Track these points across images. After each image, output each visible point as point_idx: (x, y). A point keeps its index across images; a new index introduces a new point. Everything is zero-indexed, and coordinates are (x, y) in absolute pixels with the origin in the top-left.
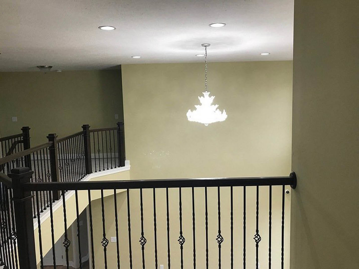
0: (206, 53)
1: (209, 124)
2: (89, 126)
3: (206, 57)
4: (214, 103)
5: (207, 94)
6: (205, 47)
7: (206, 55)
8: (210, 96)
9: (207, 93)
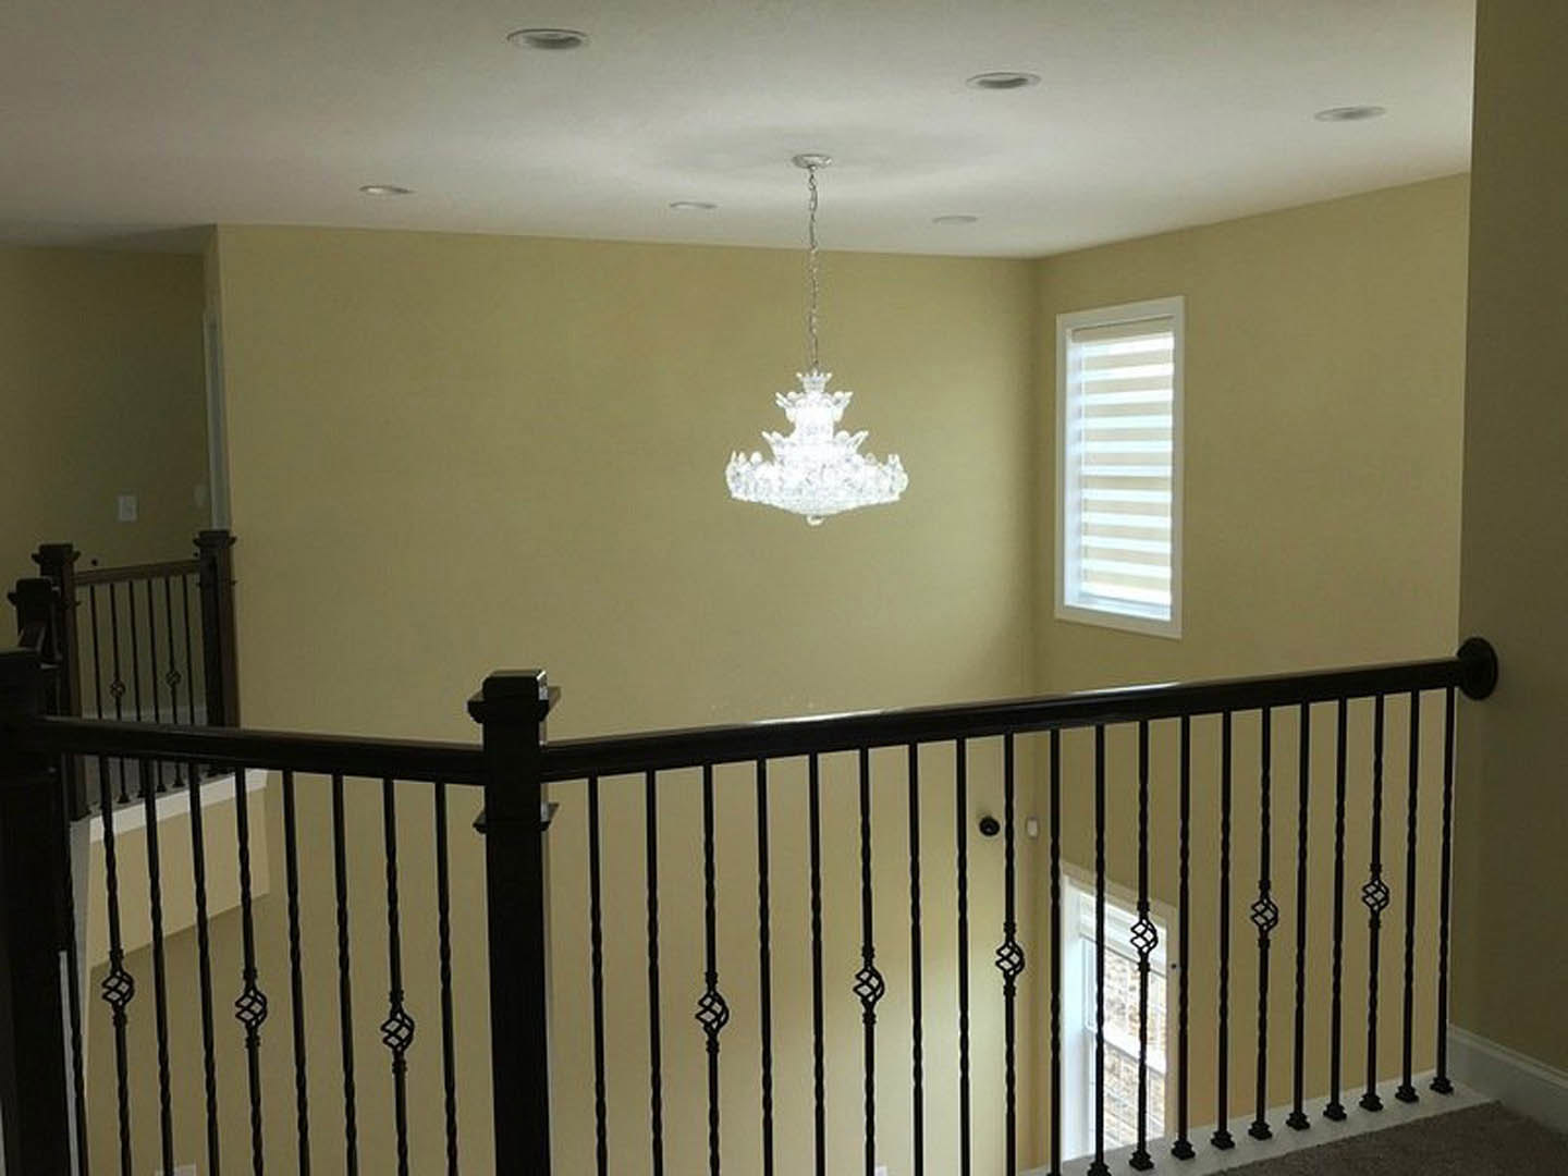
0: (815, 199)
1: (828, 517)
2: (75, 549)
3: (813, 217)
4: (846, 424)
5: (819, 382)
6: (809, 167)
7: (813, 206)
8: (830, 389)
9: (818, 375)
